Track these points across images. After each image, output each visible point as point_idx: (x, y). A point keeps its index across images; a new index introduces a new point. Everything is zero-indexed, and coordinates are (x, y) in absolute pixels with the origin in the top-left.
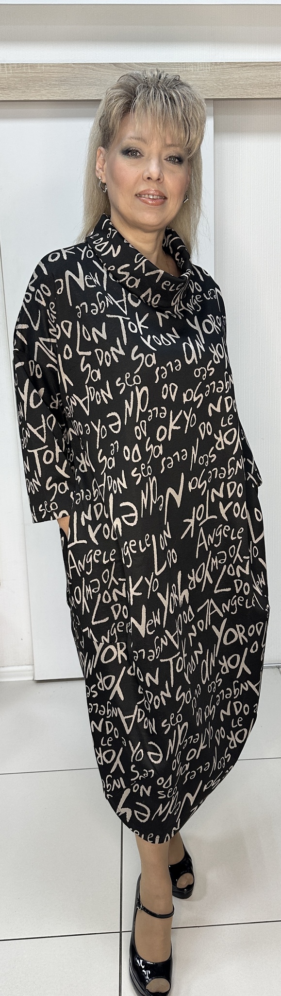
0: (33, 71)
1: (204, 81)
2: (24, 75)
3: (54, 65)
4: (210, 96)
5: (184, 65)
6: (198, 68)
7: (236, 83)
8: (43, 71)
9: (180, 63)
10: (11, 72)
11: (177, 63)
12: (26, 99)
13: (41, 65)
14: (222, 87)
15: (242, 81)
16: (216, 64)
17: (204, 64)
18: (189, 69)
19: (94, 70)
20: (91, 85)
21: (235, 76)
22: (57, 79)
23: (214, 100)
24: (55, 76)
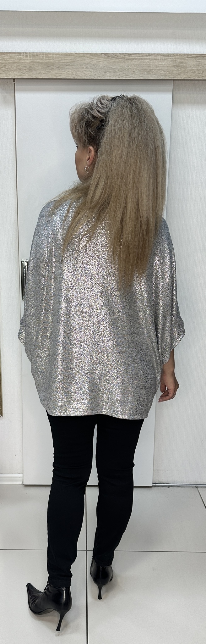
0: (47, 58)
1: (168, 67)
2: (40, 61)
3: (62, 54)
4: (171, 78)
5: (154, 55)
6: (164, 58)
7: (191, 68)
8: (54, 58)
9: (151, 54)
10: (32, 58)
11: (149, 54)
12: (41, 78)
13: (53, 54)
14: (180, 72)
15: (195, 67)
16: (177, 55)
17: (168, 55)
18: (157, 58)
19: (90, 58)
20: (87, 69)
21: (191, 64)
22: (63, 64)
23: (174, 80)
24: (62, 62)
